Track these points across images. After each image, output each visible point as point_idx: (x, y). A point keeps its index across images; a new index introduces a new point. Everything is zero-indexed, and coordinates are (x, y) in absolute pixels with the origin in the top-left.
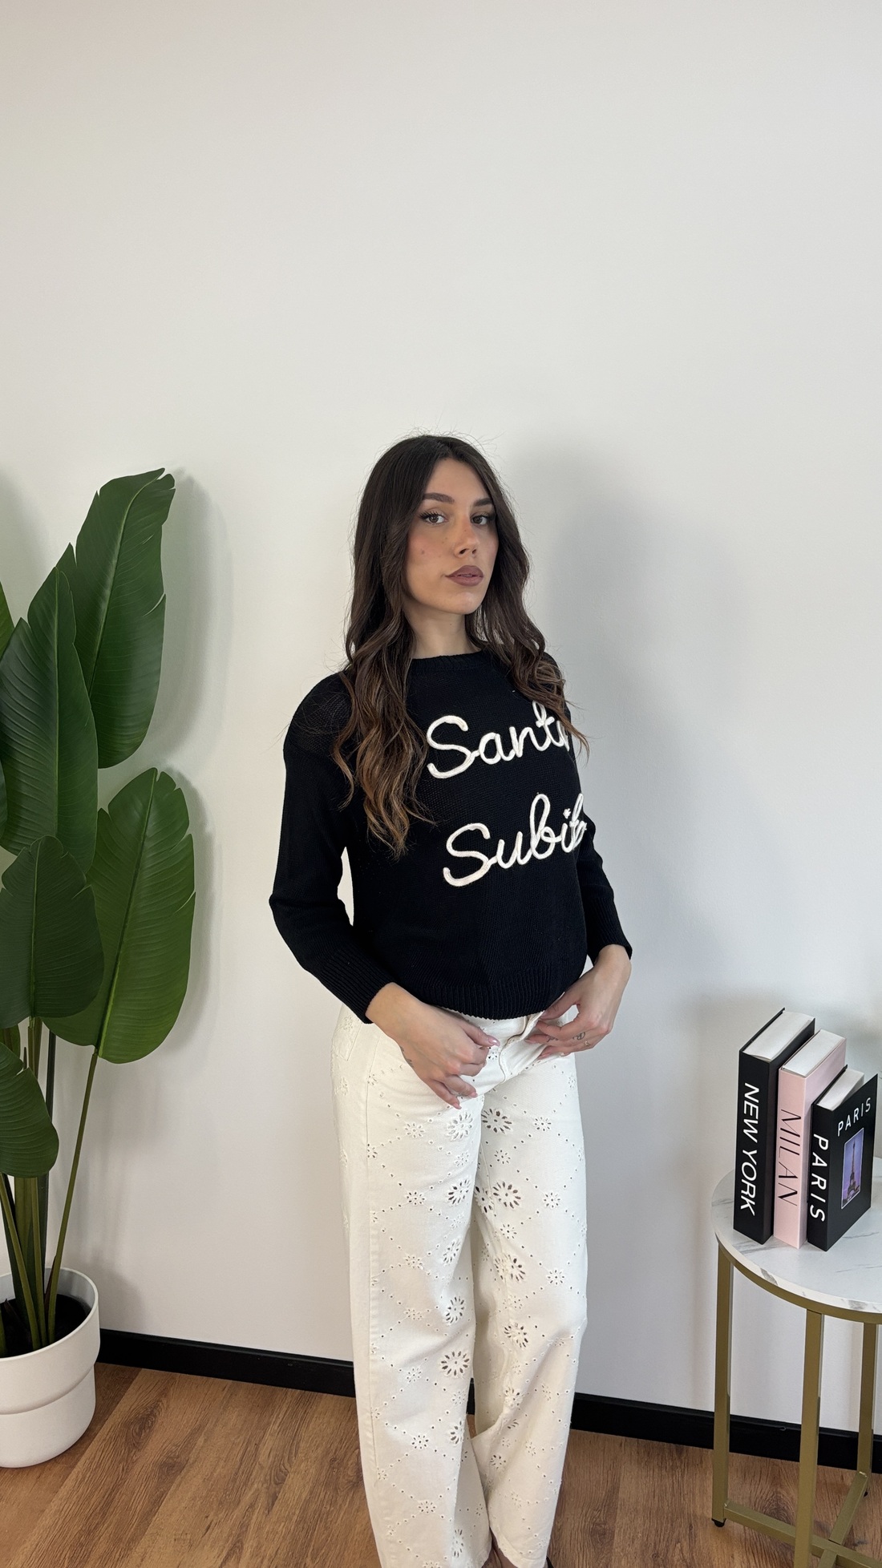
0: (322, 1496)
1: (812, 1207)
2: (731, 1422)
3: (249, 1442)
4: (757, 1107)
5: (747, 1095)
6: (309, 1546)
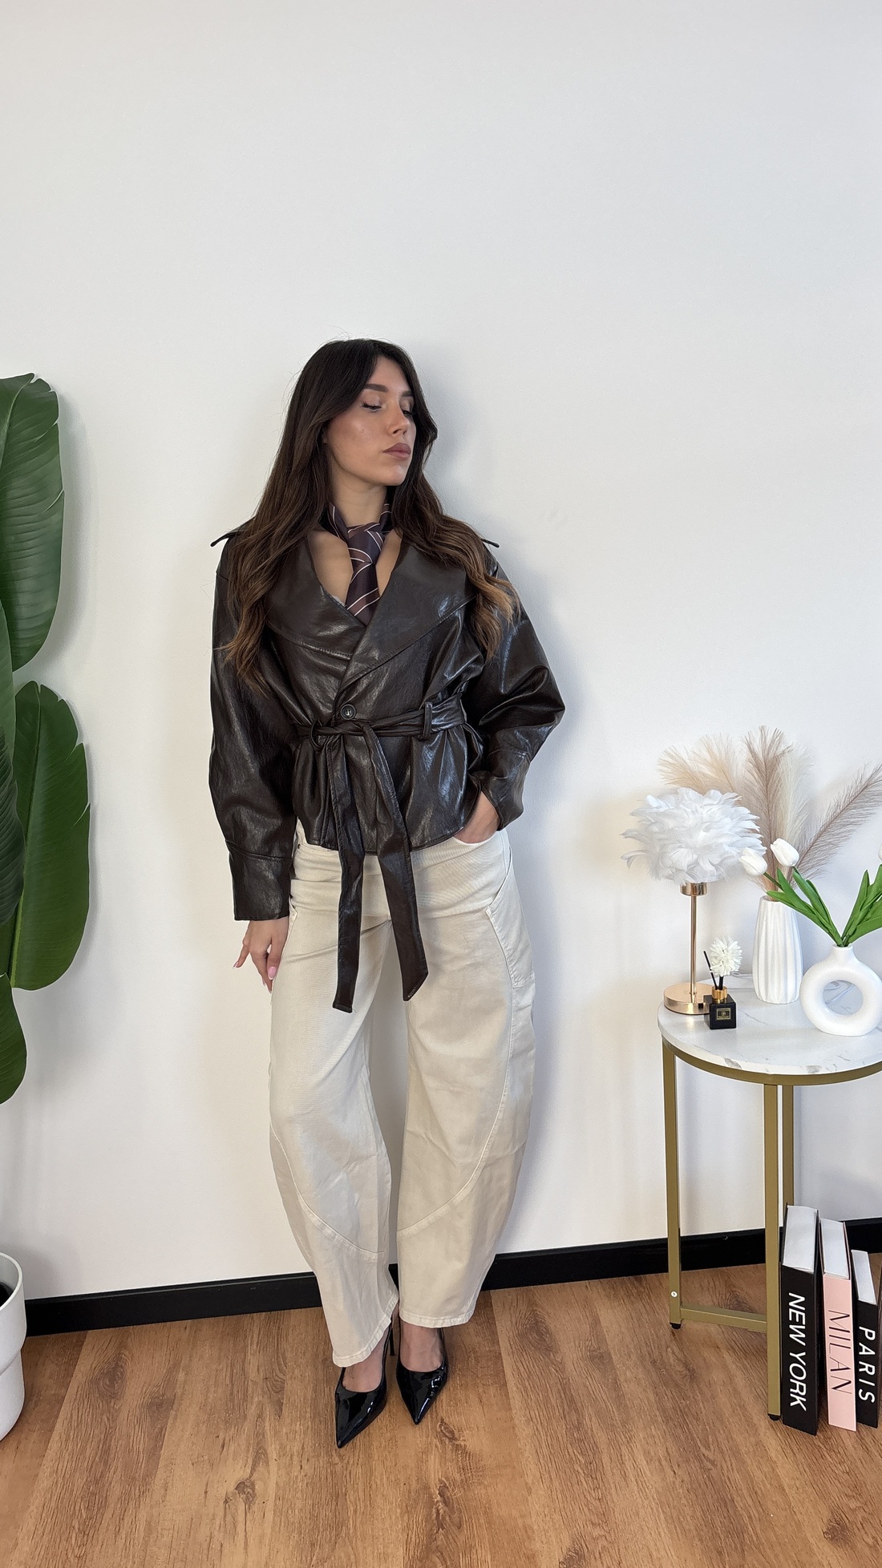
2: (682, 1243)
3: (232, 1366)
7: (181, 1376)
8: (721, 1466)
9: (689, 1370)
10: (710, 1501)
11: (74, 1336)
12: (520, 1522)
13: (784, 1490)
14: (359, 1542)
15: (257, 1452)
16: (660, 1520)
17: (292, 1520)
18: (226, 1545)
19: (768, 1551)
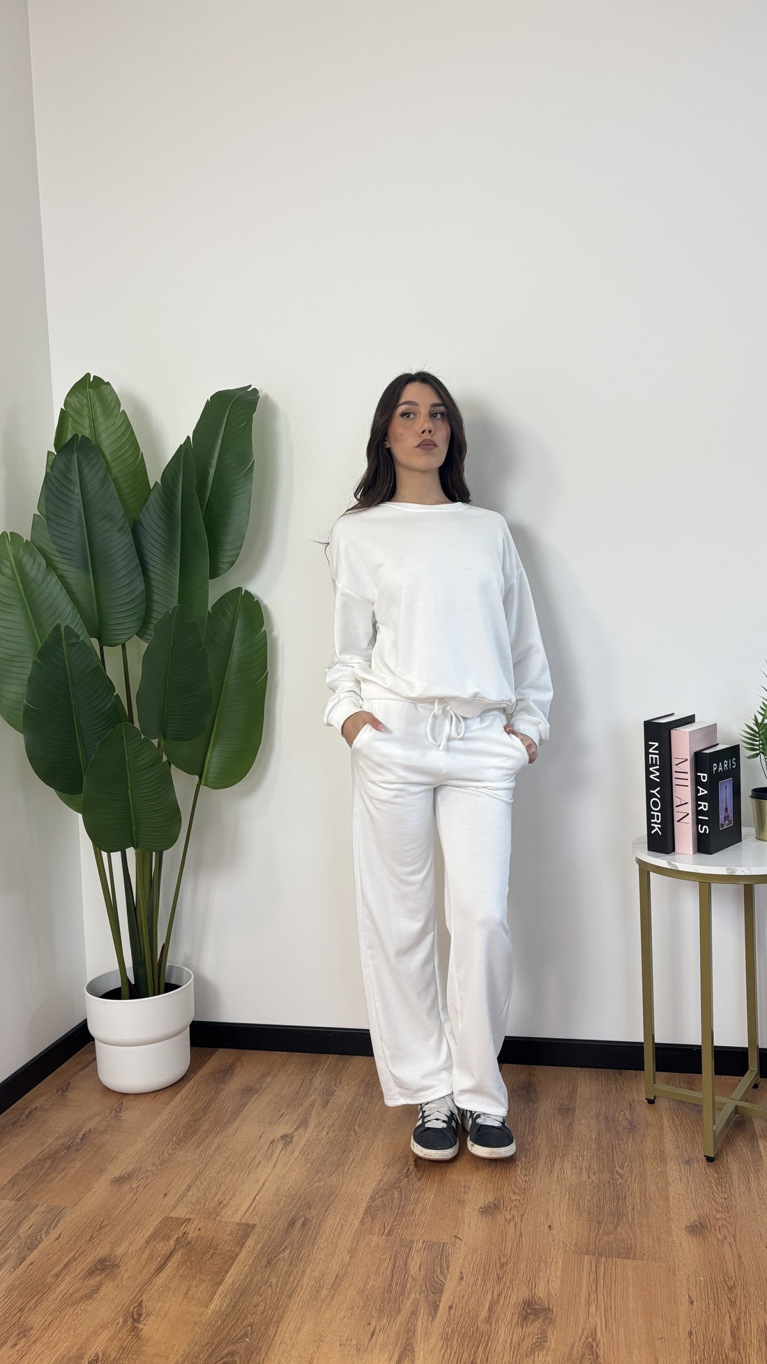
0: (362, 1099)
1: (700, 826)
2: (656, 1048)
3: (305, 1078)
4: (657, 756)
5: (650, 751)
6: (356, 1121)
7: (269, 1079)
8: (627, 1180)
9: (631, 1126)
10: (607, 1195)
11: (209, 1050)
12: (463, 1182)
13: (668, 1199)
14: (348, 1175)
15: (302, 1122)
16: (564, 1197)
17: (309, 1157)
18: (262, 1163)
19: (637, 1229)
